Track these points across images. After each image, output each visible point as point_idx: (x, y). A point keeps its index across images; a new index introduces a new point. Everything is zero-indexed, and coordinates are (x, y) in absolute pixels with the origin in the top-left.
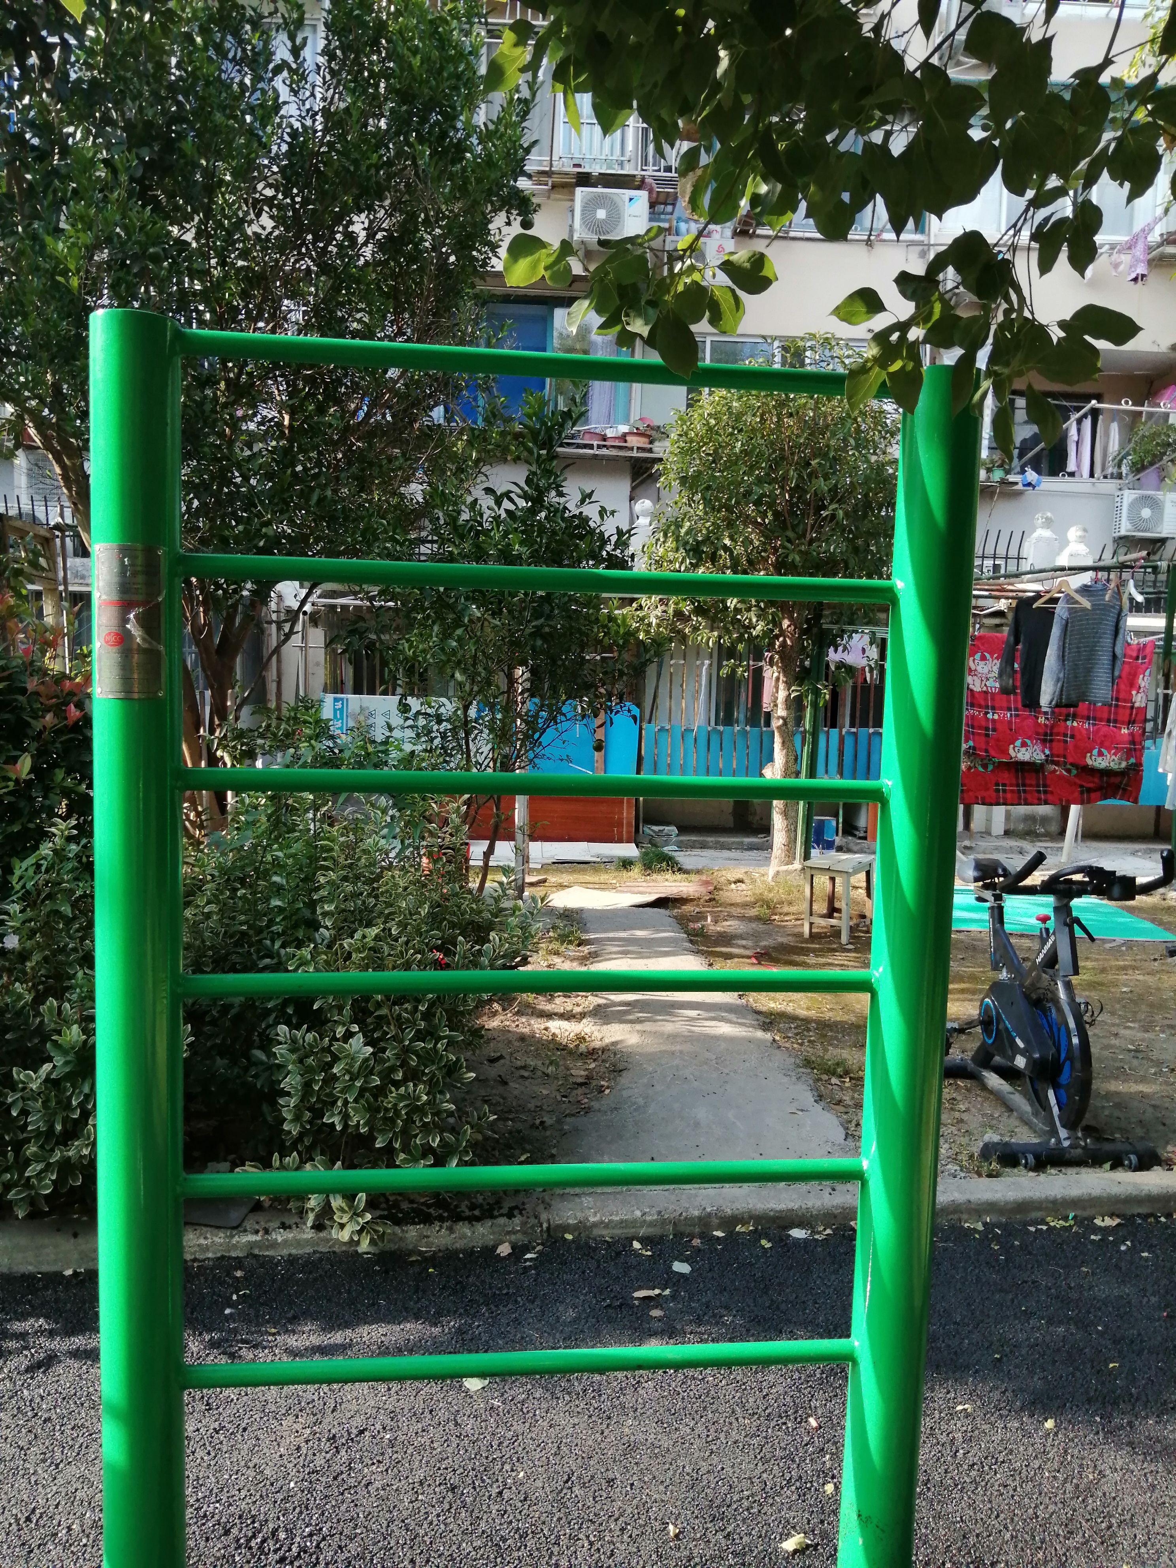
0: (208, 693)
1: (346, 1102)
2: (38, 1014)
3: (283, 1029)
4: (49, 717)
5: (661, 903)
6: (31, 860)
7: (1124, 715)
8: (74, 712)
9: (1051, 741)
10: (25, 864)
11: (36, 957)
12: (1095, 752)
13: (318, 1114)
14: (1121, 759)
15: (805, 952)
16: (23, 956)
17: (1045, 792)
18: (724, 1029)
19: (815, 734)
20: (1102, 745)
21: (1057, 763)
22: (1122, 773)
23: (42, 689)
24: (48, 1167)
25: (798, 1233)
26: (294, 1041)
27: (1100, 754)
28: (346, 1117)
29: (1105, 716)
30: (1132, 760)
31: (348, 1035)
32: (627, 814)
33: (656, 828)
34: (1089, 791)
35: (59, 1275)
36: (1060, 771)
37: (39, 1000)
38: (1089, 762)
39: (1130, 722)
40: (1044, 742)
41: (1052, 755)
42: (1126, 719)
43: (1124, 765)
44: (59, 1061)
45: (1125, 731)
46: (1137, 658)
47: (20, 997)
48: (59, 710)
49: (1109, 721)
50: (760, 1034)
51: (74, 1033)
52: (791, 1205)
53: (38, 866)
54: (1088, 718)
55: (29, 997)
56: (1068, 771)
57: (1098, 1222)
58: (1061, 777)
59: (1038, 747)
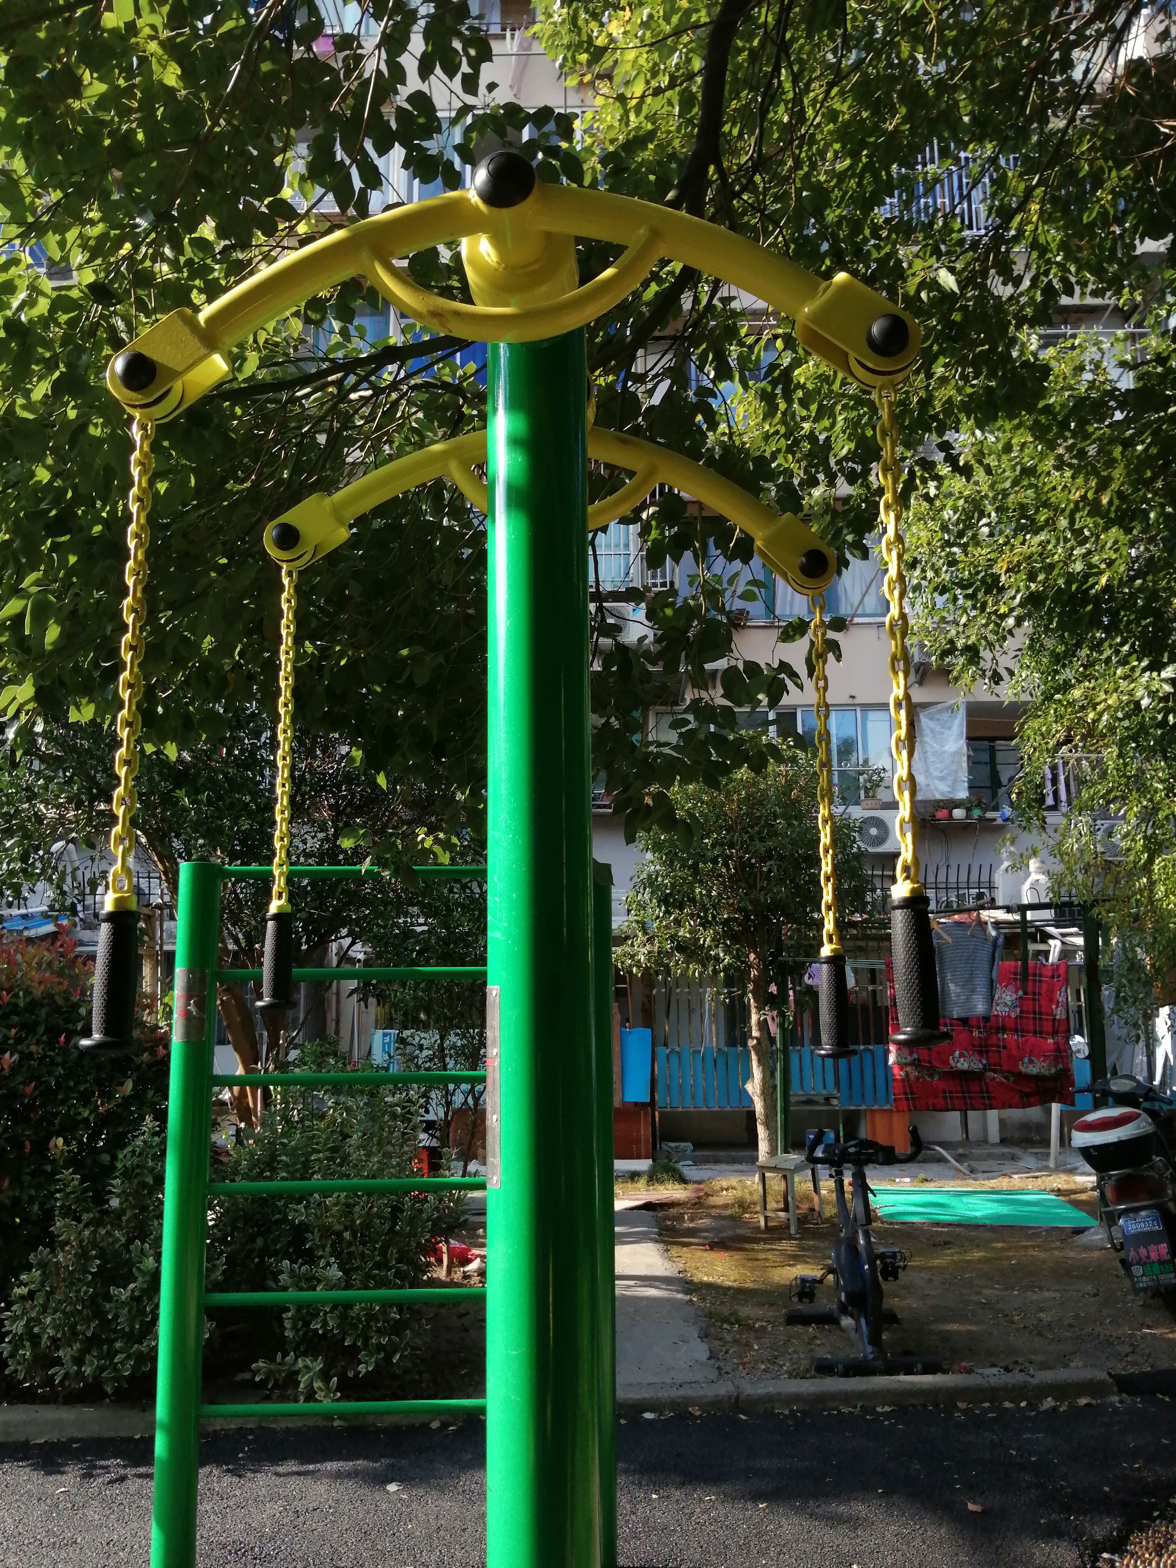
0: (265, 1034)
1: (326, 1313)
2: (129, 1252)
3: (286, 1262)
4: (146, 1055)
5: (648, 1206)
6: (130, 1148)
7: (1048, 1027)
8: (161, 1051)
9: (987, 1052)
10: (125, 1151)
11: (129, 1214)
12: (1026, 1060)
13: (307, 1324)
14: (1049, 1065)
15: (756, 1241)
16: (120, 1212)
17: (989, 1098)
18: (652, 1292)
19: (785, 1052)
20: (1031, 1053)
21: (995, 1071)
22: (1054, 1078)
23: (142, 1037)
24: (128, 1357)
25: (648, 1415)
26: (292, 1271)
27: (1031, 1061)
28: (325, 1324)
29: (1031, 1028)
30: (1060, 1066)
31: (328, 1264)
32: (645, 1131)
33: (673, 1145)
34: (1029, 1095)
35: (130, 1440)
36: (999, 1078)
37: (130, 1241)
38: (1022, 1069)
39: (1054, 1033)
40: (980, 1053)
41: (989, 1064)
42: (1050, 1030)
43: (1053, 1070)
44: (140, 1279)
45: (1050, 1041)
46: (1053, 977)
47: (118, 1240)
48: (153, 1051)
49: (1035, 1032)
50: (680, 1296)
51: (150, 1262)
52: (646, 1395)
53: (134, 1152)
54: (1016, 1031)
55: (123, 1240)
56: (1007, 1078)
57: (879, 1409)
58: (1001, 1084)
59: (975, 1058)
